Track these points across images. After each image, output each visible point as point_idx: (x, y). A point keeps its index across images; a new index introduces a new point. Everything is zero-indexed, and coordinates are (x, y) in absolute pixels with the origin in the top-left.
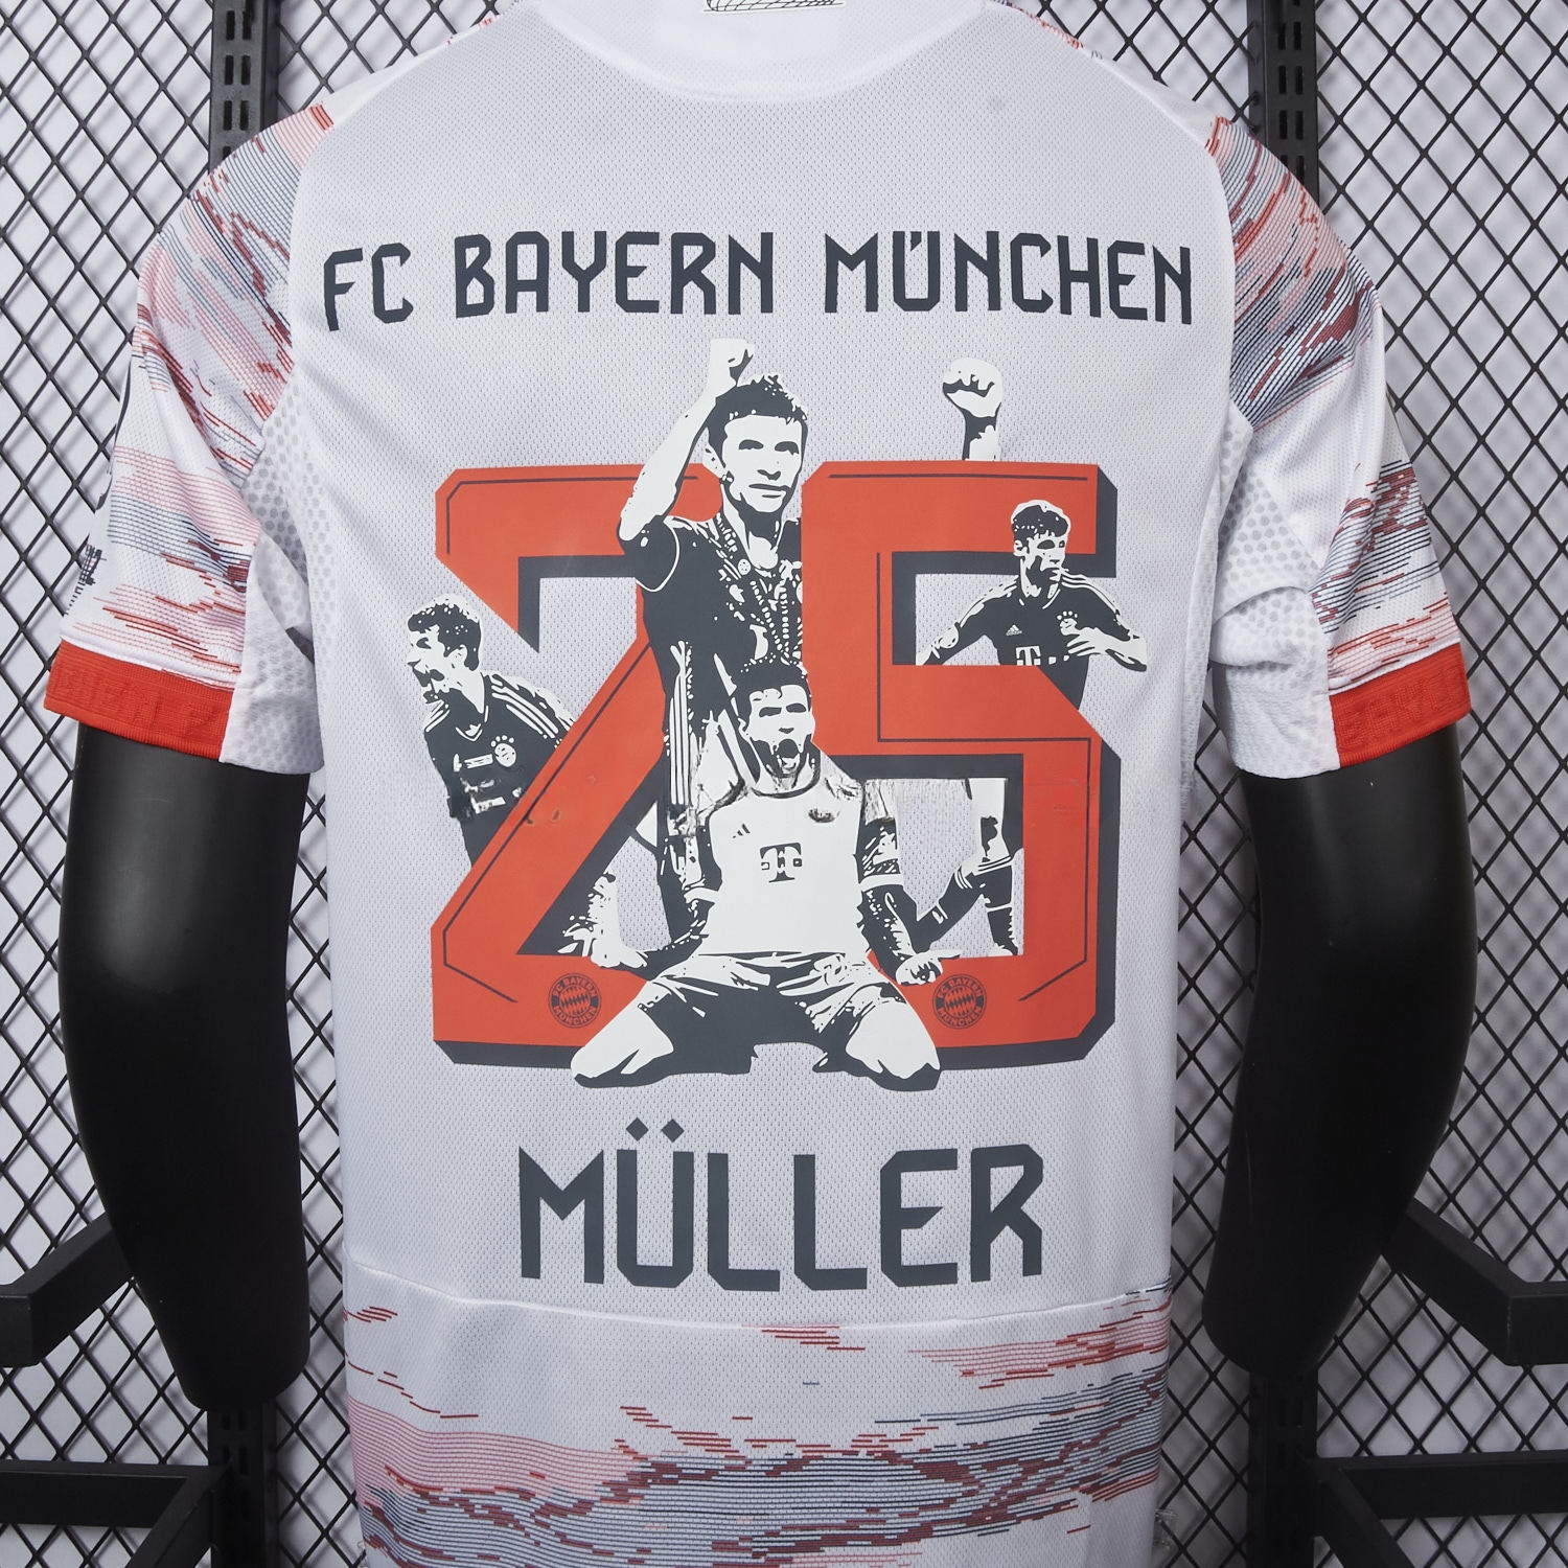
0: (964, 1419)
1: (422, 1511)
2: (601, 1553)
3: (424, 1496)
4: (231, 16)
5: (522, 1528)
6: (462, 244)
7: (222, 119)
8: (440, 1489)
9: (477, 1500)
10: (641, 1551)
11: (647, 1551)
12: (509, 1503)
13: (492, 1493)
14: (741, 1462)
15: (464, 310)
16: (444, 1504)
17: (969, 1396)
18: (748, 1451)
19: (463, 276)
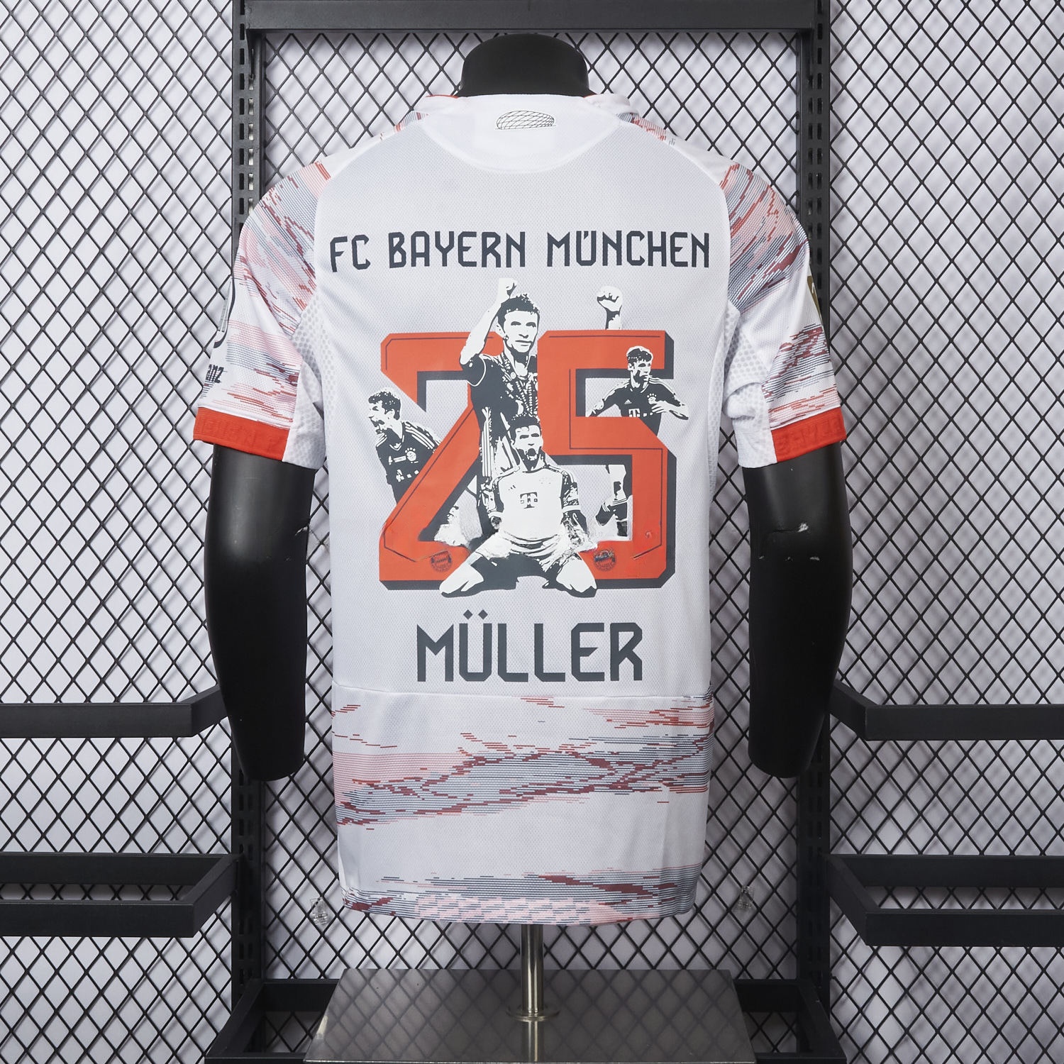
0: (608, 741)
1: (371, 793)
2: (452, 797)
3: (372, 785)
4: (242, 76)
5: (416, 794)
6: (392, 236)
7: (239, 133)
8: (379, 782)
9: (396, 785)
10: (469, 795)
11: (472, 795)
12: (410, 785)
13: (403, 781)
14: (512, 755)
15: (393, 265)
16: (382, 788)
17: (610, 731)
18: (514, 750)
19: (392, 251)
